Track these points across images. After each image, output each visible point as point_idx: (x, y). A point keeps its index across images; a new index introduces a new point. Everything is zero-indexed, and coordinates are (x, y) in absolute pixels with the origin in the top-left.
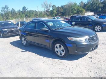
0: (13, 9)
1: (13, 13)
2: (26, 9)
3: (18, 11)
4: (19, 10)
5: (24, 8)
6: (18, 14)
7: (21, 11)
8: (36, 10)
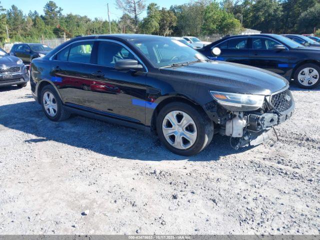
0: (13, 7)
1: (16, 19)
2: (57, 9)
3: (30, 15)
4: (33, 12)
5: (50, 6)
6: (32, 23)
7: (41, 16)
8: (86, 17)
